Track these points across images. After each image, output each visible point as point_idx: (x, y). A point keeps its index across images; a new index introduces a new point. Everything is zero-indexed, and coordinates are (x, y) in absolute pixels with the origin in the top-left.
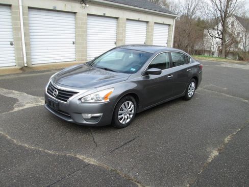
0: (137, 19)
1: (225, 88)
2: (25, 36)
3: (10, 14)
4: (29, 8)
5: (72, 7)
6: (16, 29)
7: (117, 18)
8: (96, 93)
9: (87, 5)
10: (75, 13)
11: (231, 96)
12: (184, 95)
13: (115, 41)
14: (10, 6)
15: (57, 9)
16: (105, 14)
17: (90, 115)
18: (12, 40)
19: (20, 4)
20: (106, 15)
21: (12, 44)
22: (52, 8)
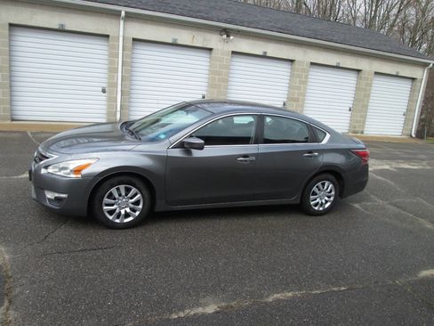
0: (335, 64)
2: (122, 80)
3: (106, 48)
4: (134, 40)
5: (204, 40)
6: (112, 70)
7: (292, 61)
9: (232, 37)
10: (211, 49)
12: (298, 202)
13: (285, 100)
14: (108, 36)
15: (179, 42)
16: (265, 53)
18: (104, 85)
19: (121, 34)
20: (268, 55)
21: (104, 91)
22: (170, 41)
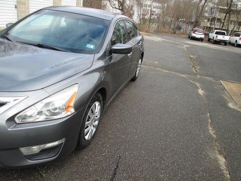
1: (156, 62)
8: (45, 101)
11: (167, 71)
13: (16, 4)
17: (36, 149)
